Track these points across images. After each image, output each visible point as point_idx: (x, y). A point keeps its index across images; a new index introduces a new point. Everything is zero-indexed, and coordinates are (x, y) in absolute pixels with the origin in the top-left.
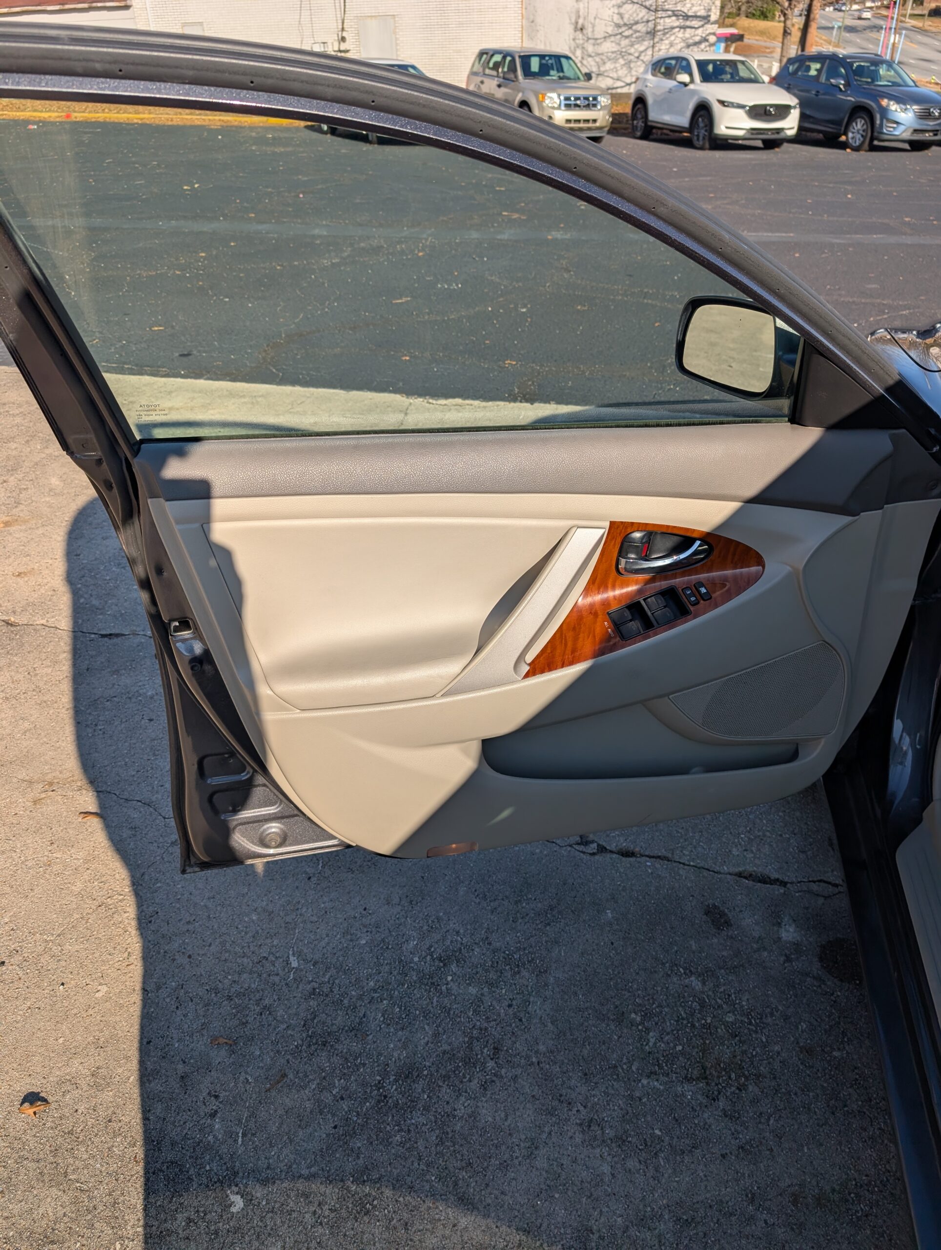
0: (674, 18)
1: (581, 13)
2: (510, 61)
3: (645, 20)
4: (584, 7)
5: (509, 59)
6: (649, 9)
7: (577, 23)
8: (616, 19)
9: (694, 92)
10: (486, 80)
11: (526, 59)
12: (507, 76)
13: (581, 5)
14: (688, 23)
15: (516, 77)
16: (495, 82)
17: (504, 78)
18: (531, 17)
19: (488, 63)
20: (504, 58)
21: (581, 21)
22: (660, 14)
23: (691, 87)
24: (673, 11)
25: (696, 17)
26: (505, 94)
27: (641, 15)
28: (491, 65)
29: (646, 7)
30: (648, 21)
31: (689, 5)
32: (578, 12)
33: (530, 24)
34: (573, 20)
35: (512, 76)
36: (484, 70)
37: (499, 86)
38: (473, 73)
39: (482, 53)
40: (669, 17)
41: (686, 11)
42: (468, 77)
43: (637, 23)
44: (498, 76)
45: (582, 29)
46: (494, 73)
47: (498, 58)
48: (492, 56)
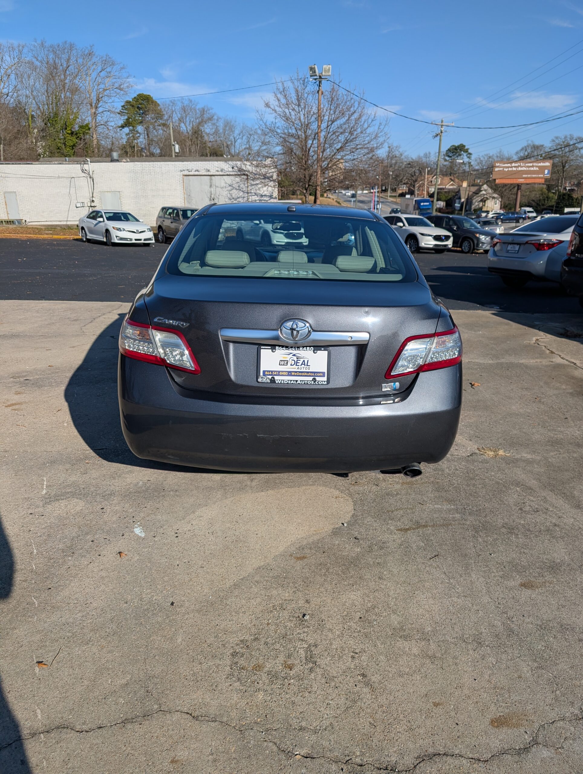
0: (256, 196)
1: (212, 193)
2: (176, 212)
3: (243, 196)
4: (214, 191)
5: (175, 211)
6: (244, 192)
7: (211, 197)
8: (229, 195)
9: (261, 227)
10: (165, 220)
11: (185, 212)
12: (175, 218)
13: (212, 189)
14: (262, 199)
15: (179, 219)
16: (170, 221)
17: (173, 219)
18: (189, 194)
19: (166, 213)
20: (173, 211)
21: (213, 196)
22: (250, 194)
23: (260, 225)
24: (255, 193)
25: (265, 196)
26: (175, 226)
27: (241, 194)
28: (168, 213)
29: (243, 191)
30: (244, 197)
31: (262, 191)
32: (211, 192)
33: (188, 196)
34: (209, 196)
35: (177, 218)
36: (164, 216)
37: (172, 222)
38: (159, 217)
39: (163, 209)
40: (254, 195)
41: (261, 193)
42: (157, 218)
43: (238, 198)
44: (171, 218)
45: (213, 200)
46: (169, 217)
47: (170, 211)
48: (168, 210)
